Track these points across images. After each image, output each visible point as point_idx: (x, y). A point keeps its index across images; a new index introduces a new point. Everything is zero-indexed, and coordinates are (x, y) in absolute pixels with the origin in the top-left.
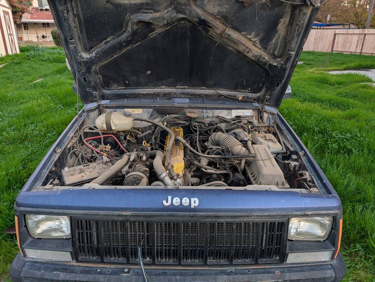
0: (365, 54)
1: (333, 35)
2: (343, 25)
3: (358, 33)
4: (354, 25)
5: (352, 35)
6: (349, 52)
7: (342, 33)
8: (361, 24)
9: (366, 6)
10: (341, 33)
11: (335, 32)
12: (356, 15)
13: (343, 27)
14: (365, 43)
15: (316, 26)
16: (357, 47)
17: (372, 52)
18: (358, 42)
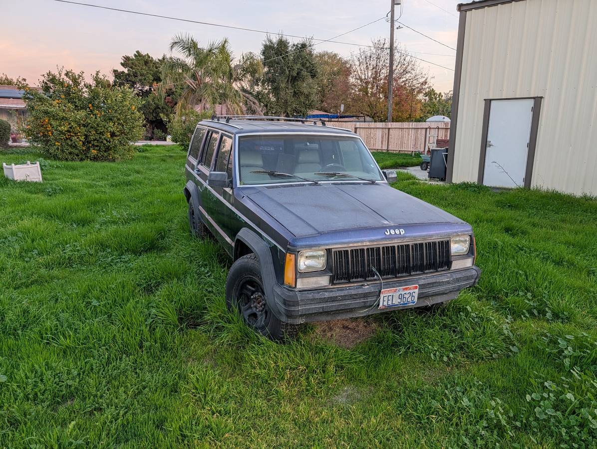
0: (392, 152)
1: (354, 129)
2: (357, 117)
3: (381, 127)
4: (370, 117)
5: (375, 129)
6: (375, 149)
7: (364, 127)
8: (378, 116)
9: (379, 95)
10: (362, 127)
11: (355, 126)
12: (370, 105)
13: (357, 120)
14: (390, 139)
15: (327, 118)
16: (382, 143)
17: (400, 149)
18: (382, 138)
